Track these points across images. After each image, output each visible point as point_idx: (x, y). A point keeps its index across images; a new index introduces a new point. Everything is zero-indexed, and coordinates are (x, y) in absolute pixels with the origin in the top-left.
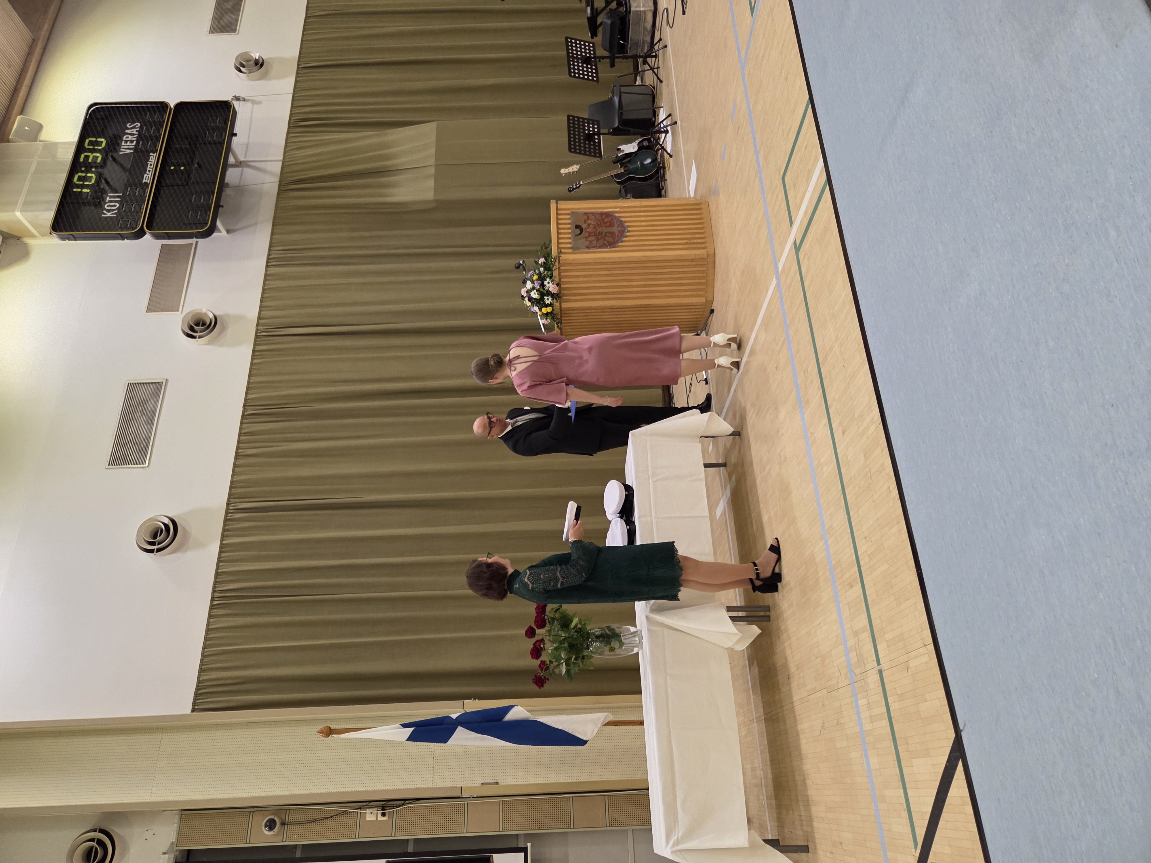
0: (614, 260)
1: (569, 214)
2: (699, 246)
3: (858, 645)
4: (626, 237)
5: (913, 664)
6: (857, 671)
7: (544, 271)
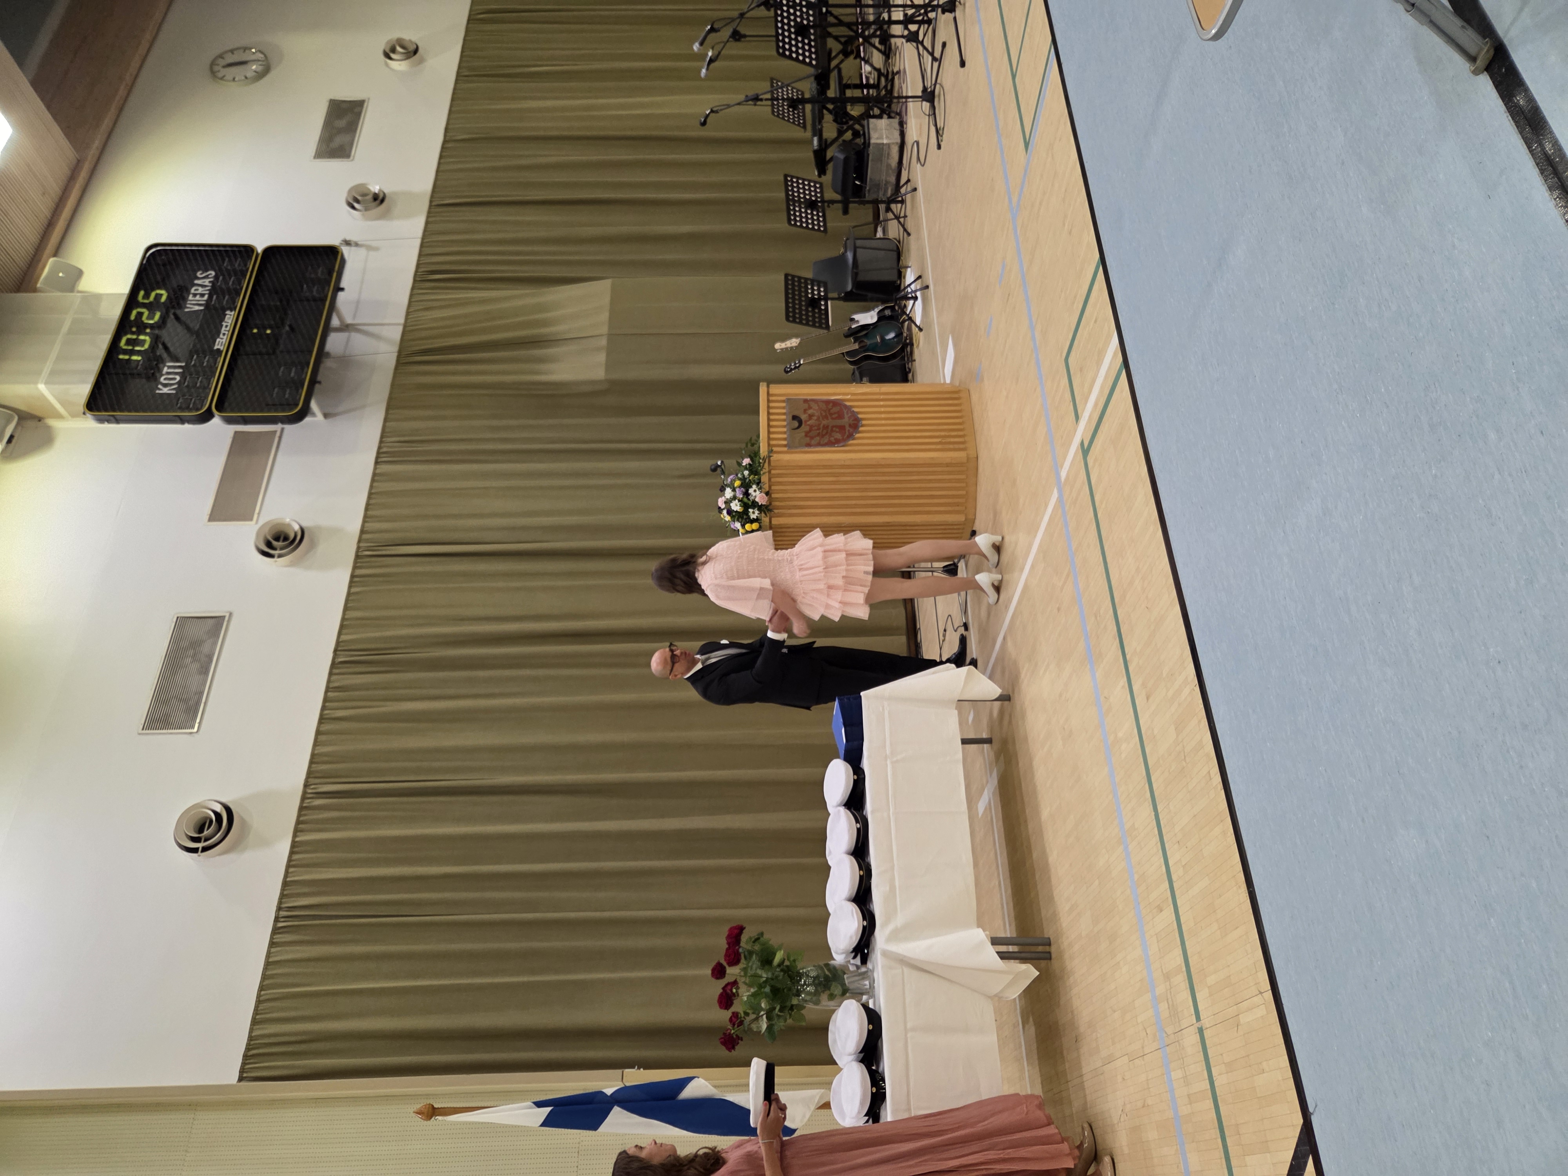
0: (843, 463)
1: (783, 401)
2: (956, 446)
3: (1171, 992)
4: (859, 432)
5: (1244, 1019)
6: (1170, 1030)
7: (749, 475)
